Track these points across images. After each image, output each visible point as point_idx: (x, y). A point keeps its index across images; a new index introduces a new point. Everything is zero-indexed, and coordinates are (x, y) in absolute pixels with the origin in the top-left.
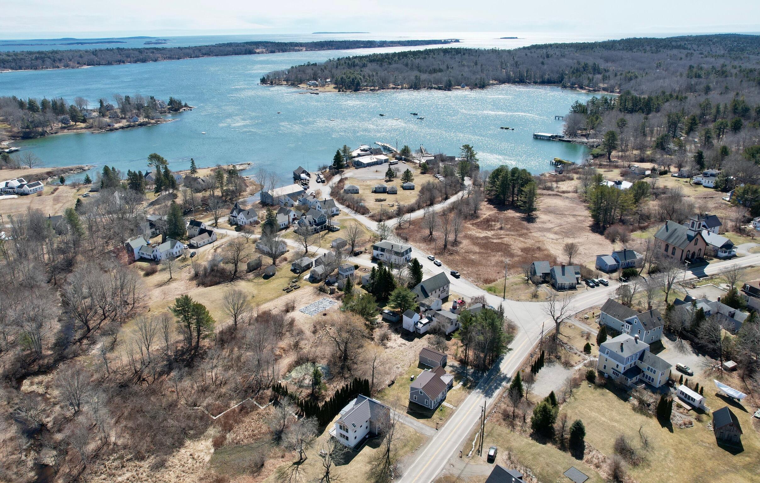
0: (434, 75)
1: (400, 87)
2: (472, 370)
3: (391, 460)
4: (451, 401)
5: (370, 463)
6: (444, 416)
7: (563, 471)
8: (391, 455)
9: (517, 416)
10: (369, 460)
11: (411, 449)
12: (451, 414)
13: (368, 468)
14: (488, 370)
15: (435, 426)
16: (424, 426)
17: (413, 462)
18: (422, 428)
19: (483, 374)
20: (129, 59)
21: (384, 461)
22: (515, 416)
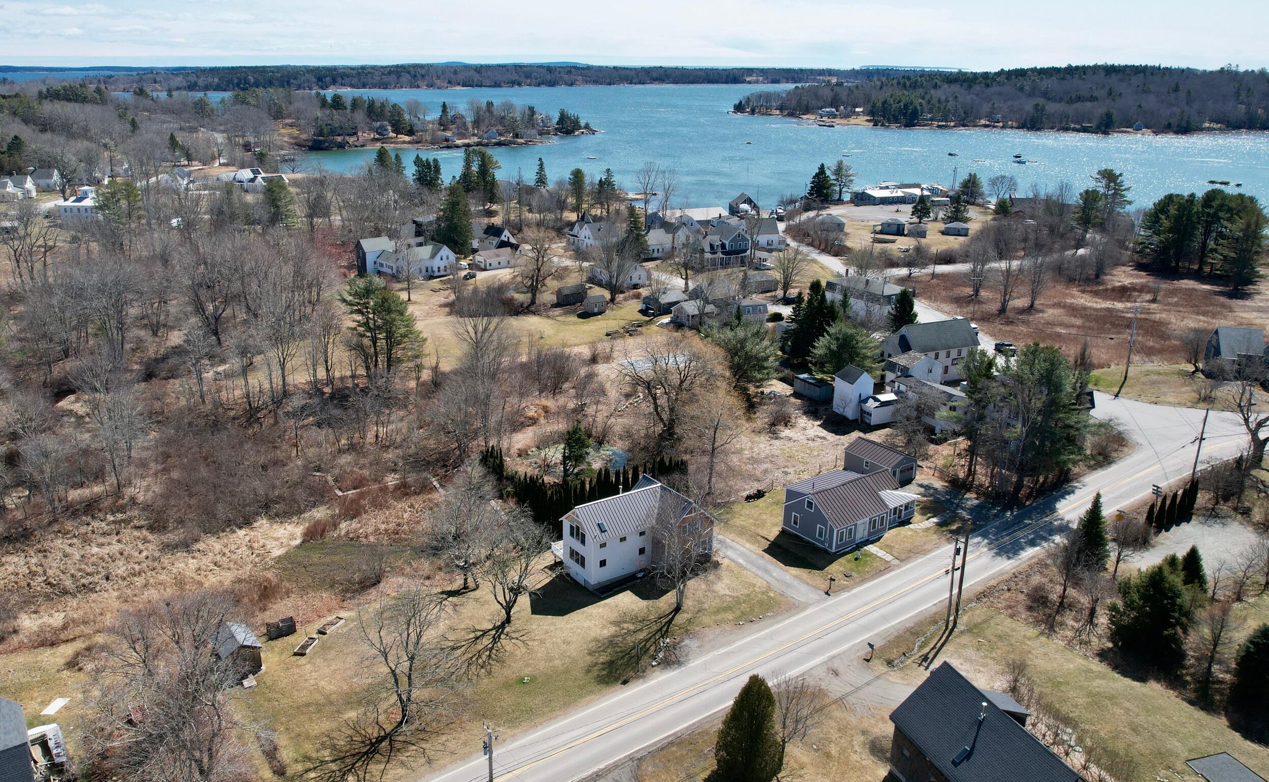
0: (1078, 105)
1: (1001, 124)
2: (976, 502)
3: (672, 628)
4: (892, 547)
5: (616, 623)
6: (859, 572)
7: (1185, 755)
8: (680, 619)
9: (1071, 606)
10: (619, 619)
11: (738, 618)
12: (880, 572)
13: (608, 632)
14: (1021, 505)
15: (825, 585)
16: (796, 583)
17: (729, 643)
18: (789, 586)
19: (1004, 510)
20: (529, 81)
21: (655, 628)
22: (1063, 605)
